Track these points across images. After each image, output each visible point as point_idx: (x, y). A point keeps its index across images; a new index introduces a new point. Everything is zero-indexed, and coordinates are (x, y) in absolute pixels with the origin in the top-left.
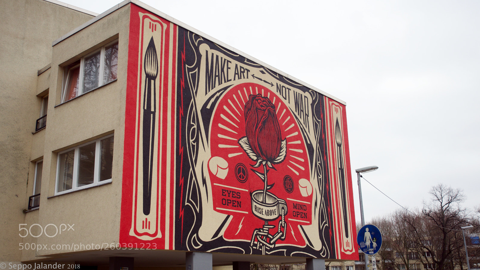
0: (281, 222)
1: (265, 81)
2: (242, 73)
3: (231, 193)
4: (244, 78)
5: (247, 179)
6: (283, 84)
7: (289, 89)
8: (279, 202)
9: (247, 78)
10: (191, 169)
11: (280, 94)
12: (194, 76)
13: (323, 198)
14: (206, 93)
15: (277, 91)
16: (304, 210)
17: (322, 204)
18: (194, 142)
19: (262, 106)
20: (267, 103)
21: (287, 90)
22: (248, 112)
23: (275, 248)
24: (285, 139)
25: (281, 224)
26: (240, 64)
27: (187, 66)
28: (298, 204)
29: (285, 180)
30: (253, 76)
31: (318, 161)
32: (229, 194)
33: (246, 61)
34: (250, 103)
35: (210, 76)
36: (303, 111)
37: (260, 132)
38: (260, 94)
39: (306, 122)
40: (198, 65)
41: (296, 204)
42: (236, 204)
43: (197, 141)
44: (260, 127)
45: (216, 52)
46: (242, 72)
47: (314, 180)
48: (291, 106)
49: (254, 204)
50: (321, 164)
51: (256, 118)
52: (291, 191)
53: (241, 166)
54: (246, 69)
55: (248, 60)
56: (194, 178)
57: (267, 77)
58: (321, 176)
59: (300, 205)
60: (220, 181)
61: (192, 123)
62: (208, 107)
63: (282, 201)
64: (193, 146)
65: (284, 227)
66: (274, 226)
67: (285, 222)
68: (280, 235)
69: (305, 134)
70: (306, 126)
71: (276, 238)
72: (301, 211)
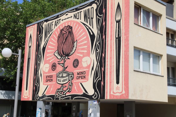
0: (69, 84)
1: (68, 18)
3: (49, 76)
4: (58, 24)
5: (56, 68)
6: (77, 12)
7: (81, 12)
9: (60, 23)
10: (38, 72)
11: (76, 18)
12: (41, 38)
13: (98, 63)
14: (44, 41)
15: (74, 18)
16: (84, 74)
17: (97, 67)
18: (39, 62)
19: (65, 31)
20: (69, 28)
22: (59, 38)
23: (65, 96)
24: (77, 40)
25: (70, 85)
27: (39, 35)
30: (62, 20)
31: (98, 41)
34: (60, 34)
35: (46, 33)
36: (89, 18)
37: (64, 44)
38: (65, 26)
39: (91, 22)
40: (42, 32)
41: (79, 72)
42: (51, 80)
44: (64, 42)
45: (48, 23)
47: (93, 55)
48: (82, 20)
49: (58, 78)
50: (100, 43)
51: (62, 39)
52: (77, 66)
53: (54, 64)
54: (59, 20)
55: (60, 15)
56: (38, 75)
57: (69, 15)
58: (99, 50)
59: (81, 72)
60: (46, 73)
61: (39, 55)
63: (71, 73)
64: (39, 64)
65: (71, 86)
66: (66, 86)
67: (72, 83)
68: (68, 90)
69: (90, 30)
70: (91, 26)
71: (66, 92)
72: (82, 75)
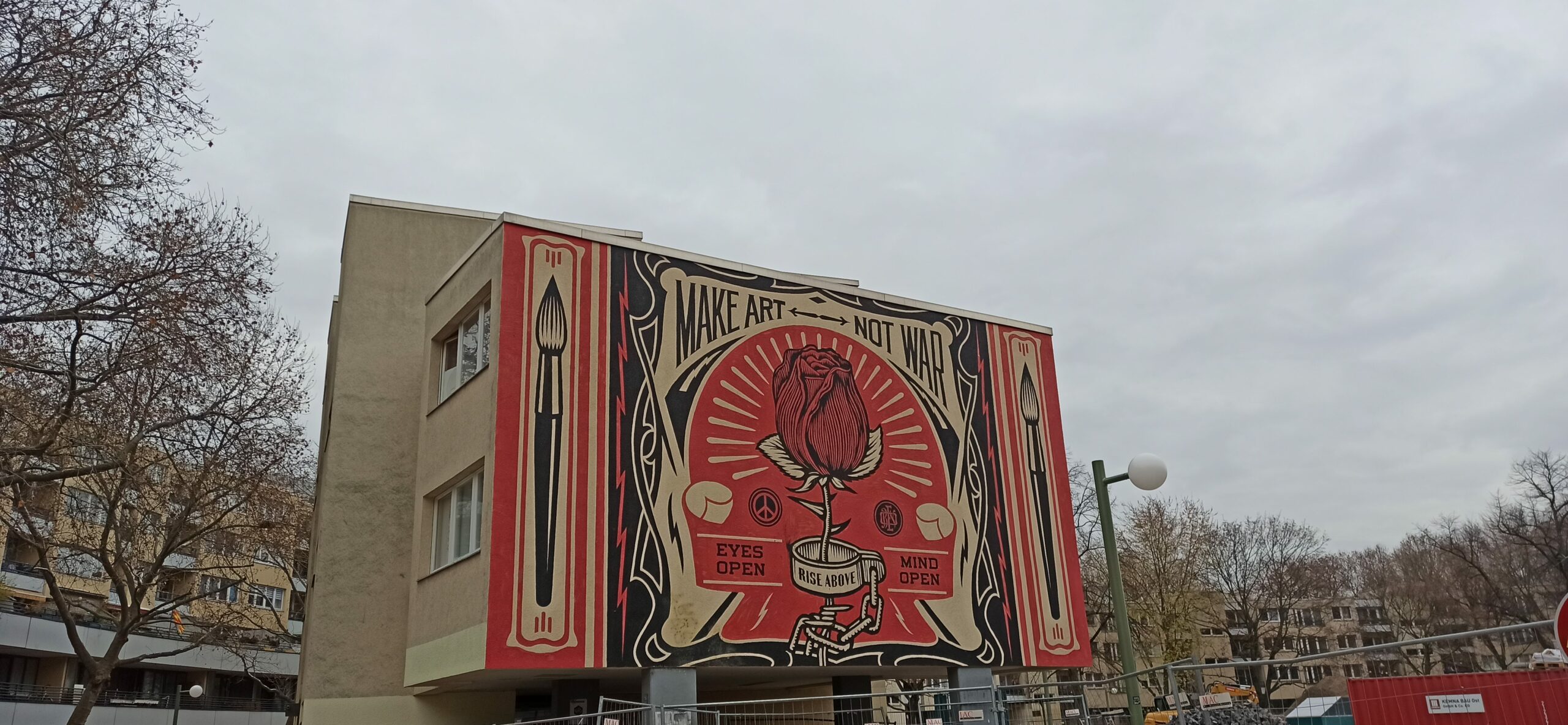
0: (867, 598)
1: (823, 317)
2: (765, 311)
3: (740, 549)
4: (771, 318)
5: (779, 517)
6: (869, 316)
7: (888, 324)
8: (863, 556)
9: (779, 317)
10: (644, 511)
11: (866, 337)
12: (649, 334)
13: (984, 538)
14: (679, 363)
15: (857, 332)
16: (931, 568)
17: (981, 552)
18: (650, 459)
19: (816, 368)
20: (832, 361)
21: (884, 327)
22: (781, 384)
23: (851, 651)
24: (880, 426)
25: (870, 601)
26: (758, 294)
27: (631, 317)
28: (915, 558)
29: (879, 511)
30: (793, 311)
31: (972, 461)
32: (734, 551)
33: (774, 286)
34: (787, 367)
35: (688, 328)
36: (927, 364)
37: (812, 421)
38: (812, 346)
39: (937, 384)
40: (659, 312)
41: (910, 558)
42: (753, 569)
43: (658, 456)
44: (812, 412)
45: (699, 280)
46: (766, 308)
47: (959, 505)
48: (897, 356)
49: (797, 565)
50: (979, 469)
51: (801, 394)
52: (895, 531)
53: (765, 494)
54: (775, 301)
55: (779, 282)
56: (650, 528)
57: (831, 308)
58: (980, 494)
59: (920, 558)
60: (713, 527)
61: (644, 424)
62: (684, 388)
63: (873, 555)
64: (649, 468)
65: (877, 606)
66: (851, 607)
67: (878, 595)
68: (865, 623)
69: (934, 410)
70: (937, 394)
71: (855, 630)
72: (923, 570)
